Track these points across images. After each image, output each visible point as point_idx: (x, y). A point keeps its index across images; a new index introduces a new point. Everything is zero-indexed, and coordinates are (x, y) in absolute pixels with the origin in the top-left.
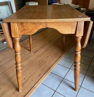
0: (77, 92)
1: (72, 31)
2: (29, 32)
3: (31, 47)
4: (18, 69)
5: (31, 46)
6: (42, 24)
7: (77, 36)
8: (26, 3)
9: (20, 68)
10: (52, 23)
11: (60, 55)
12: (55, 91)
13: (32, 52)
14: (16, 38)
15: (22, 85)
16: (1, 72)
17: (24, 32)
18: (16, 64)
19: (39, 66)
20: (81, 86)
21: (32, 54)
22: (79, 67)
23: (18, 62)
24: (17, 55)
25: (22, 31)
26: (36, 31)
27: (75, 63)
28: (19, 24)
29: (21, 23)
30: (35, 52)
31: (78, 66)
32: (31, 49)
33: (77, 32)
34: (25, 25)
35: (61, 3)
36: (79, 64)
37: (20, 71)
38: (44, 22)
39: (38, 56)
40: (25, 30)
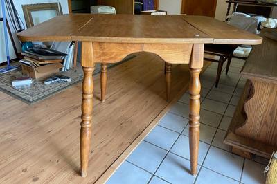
0: (195, 176)
1: (185, 60)
2: (112, 58)
3: (104, 92)
4: (85, 126)
5: (104, 89)
6: (135, 45)
7: (193, 67)
8: (92, 8)
9: (88, 125)
10: (151, 44)
11: (160, 107)
12: (154, 175)
13: (104, 101)
14: (88, 68)
15: (89, 161)
16: (43, 140)
17: (102, 58)
18: (83, 116)
19: (119, 128)
20: (202, 166)
21: (105, 106)
22: (197, 125)
23: (85, 112)
24: (86, 99)
25: (100, 56)
26: (123, 57)
27: (191, 116)
28: (96, 45)
29: (99, 42)
30: (110, 103)
31: (196, 123)
32: (103, 95)
33: (193, 61)
34: (105, 46)
35: (159, 11)
36: (198, 118)
37: (88, 132)
38: (138, 42)
39: (116, 109)
40: (104, 54)
